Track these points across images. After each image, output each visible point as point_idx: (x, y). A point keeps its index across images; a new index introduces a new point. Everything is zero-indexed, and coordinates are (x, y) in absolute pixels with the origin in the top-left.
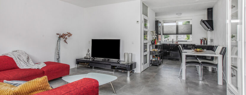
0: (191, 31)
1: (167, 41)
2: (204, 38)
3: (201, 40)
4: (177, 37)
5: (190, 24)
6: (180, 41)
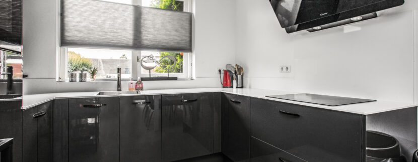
0: (188, 40)
1: (89, 78)
2: (234, 64)
3: (222, 72)
4: (138, 60)
5: (184, 10)
6: (149, 77)
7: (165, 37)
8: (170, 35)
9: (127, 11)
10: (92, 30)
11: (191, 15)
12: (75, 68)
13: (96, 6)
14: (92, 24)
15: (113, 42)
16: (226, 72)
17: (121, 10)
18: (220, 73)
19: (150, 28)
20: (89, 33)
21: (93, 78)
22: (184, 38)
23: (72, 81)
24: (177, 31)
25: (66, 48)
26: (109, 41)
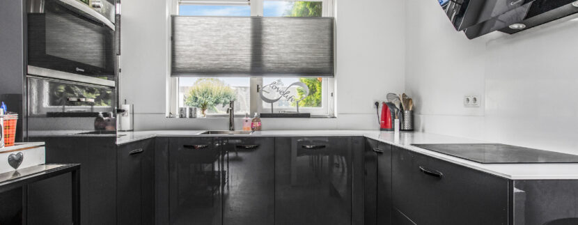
0: (327, 58)
1: (199, 114)
2: (399, 93)
3: (381, 106)
4: (258, 89)
5: (324, 15)
6: (271, 112)
7: (292, 56)
8: (301, 53)
9: (243, 26)
10: (204, 54)
11: (332, 20)
12: (215, 99)
13: (207, 24)
14: (203, 46)
15: (226, 67)
16: (386, 106)
17: (236, 25)
18: (377, 108)
19: (273, 45)
20: (200, 58)
21: (203, 113)
22: (322, 56)
23: (181, 117)
24: (310, 46)
25: (177, 78)
26: (222, 66)
